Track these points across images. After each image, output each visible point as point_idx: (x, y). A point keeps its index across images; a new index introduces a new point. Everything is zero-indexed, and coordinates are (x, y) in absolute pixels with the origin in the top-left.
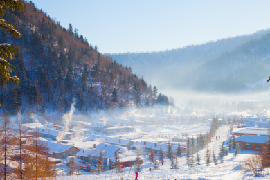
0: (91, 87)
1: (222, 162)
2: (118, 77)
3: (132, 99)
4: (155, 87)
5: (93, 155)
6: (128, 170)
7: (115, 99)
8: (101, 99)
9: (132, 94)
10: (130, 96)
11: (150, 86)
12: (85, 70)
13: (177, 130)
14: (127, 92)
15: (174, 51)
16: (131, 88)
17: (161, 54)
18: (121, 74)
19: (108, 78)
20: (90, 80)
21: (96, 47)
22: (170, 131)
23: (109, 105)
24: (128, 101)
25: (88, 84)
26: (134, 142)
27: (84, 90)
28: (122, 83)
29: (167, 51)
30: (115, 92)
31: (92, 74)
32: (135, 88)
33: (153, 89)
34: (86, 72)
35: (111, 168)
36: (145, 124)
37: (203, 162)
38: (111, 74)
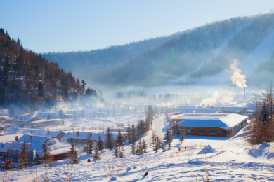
0: (14, 81)
1: (169, 149)
2: (44, 71)
3: (59, 94)
4: (83, 82)
5: (15, 149)
6: (60, 163)
7: (41, 94)
8: (26, 92)
9: (60, 88)
10: (58, 91)
11: (78, 81)
12: (7, 62)
13: (110, 121)
14: (54, 86)
15: (99, 51)
16: (58, 83)
17: (86, 53)
18: (46, 68)
19: (33, 73)
20: (12, 73)
21: (19, 41)
22: (102, 123)
23: (35, 99)
24: (55, 96)
25: (10, 78)
26: (65, 134)
27: (5, 84)
28: (49, 77)
29: (92, 51)
30: (40, 86)
31: (15, 67)
32: (62, 83)
33: (81, 84)
34: (7, 65)
35: (38, 163)
36: (75, 117)
37: (149, 149)
38: (36, 67)
